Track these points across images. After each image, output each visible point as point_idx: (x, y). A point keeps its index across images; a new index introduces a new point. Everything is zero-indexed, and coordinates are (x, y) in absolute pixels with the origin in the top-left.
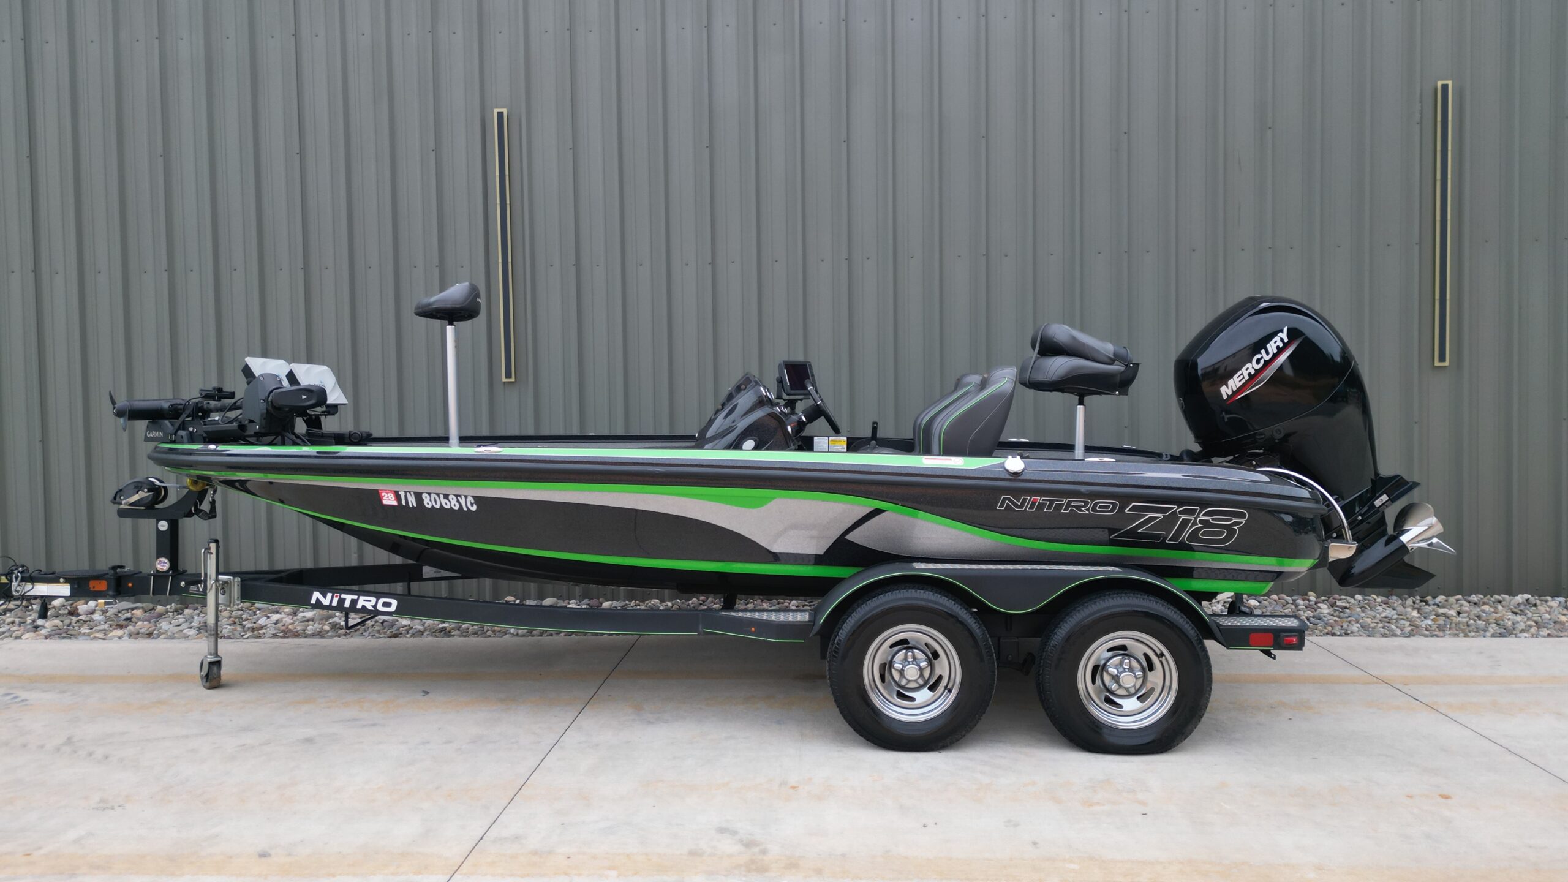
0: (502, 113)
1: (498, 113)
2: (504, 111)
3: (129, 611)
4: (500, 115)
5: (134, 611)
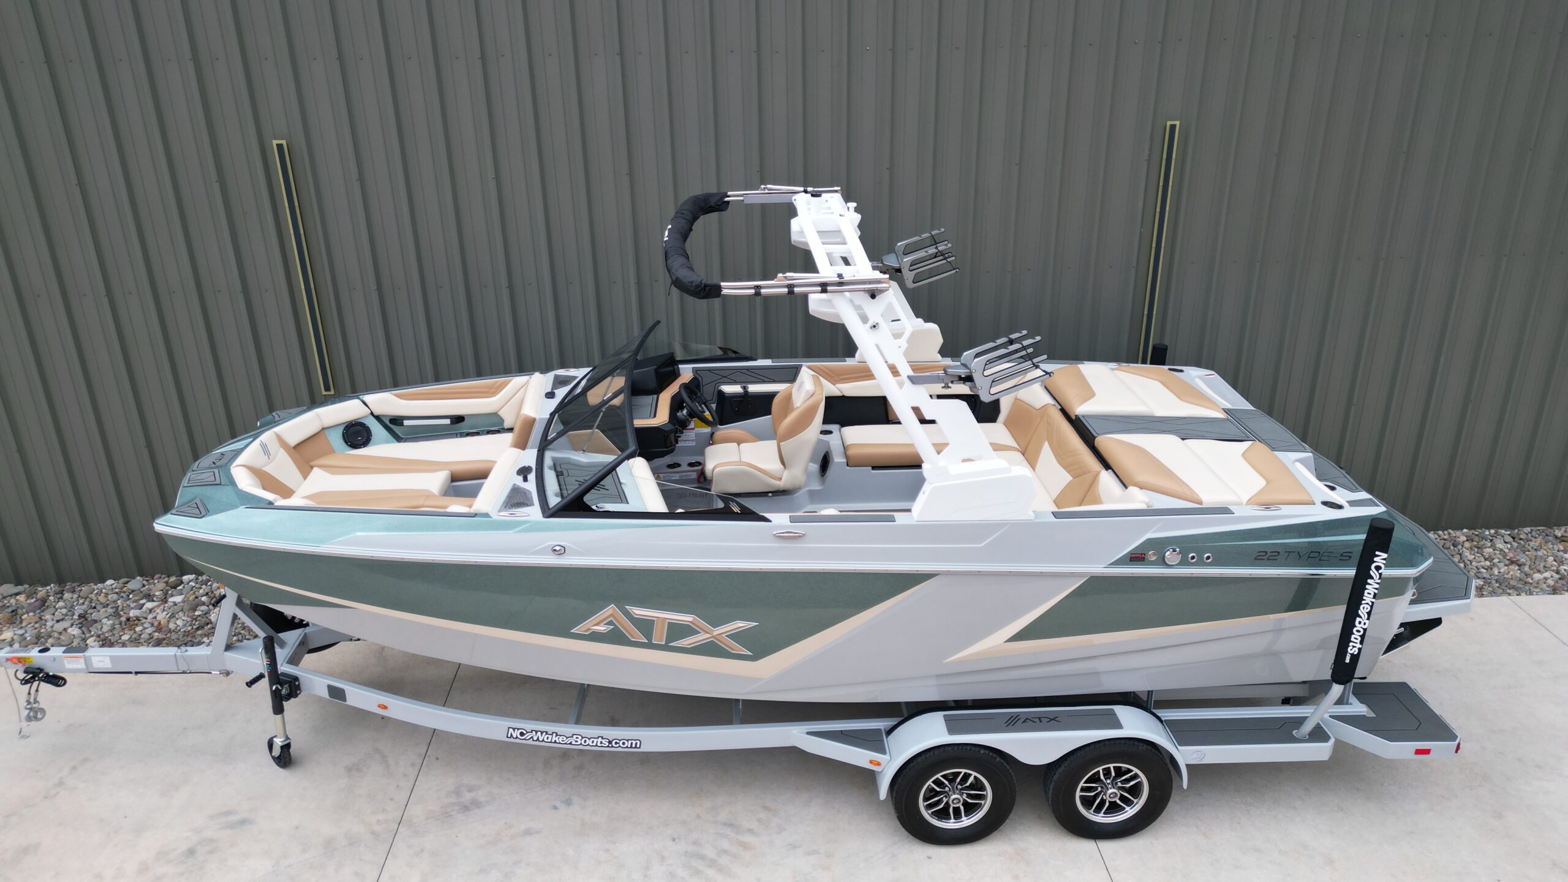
0: (282, 145)
1: (277, 144)
2: (284, 142)
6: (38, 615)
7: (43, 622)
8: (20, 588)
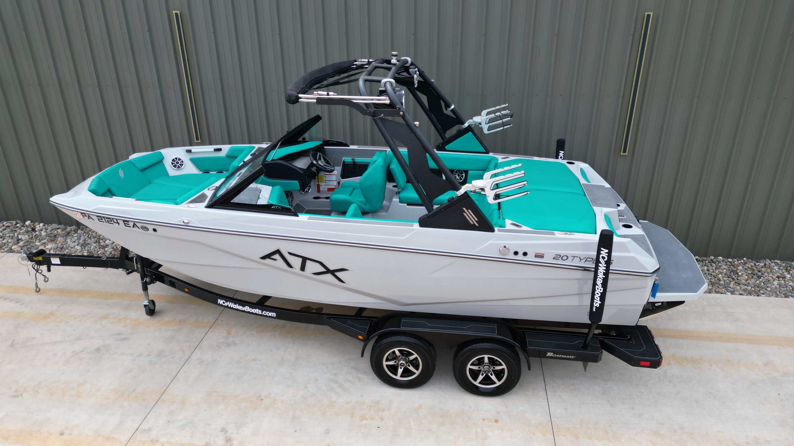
0: (177, 13)
1: (175, 13)
2: (178, 12)
3: (56, 230)
4: (176, 14)
5: (58, 230)
6: (65, 239)
7: (66, 242)
8: (60, 226)
